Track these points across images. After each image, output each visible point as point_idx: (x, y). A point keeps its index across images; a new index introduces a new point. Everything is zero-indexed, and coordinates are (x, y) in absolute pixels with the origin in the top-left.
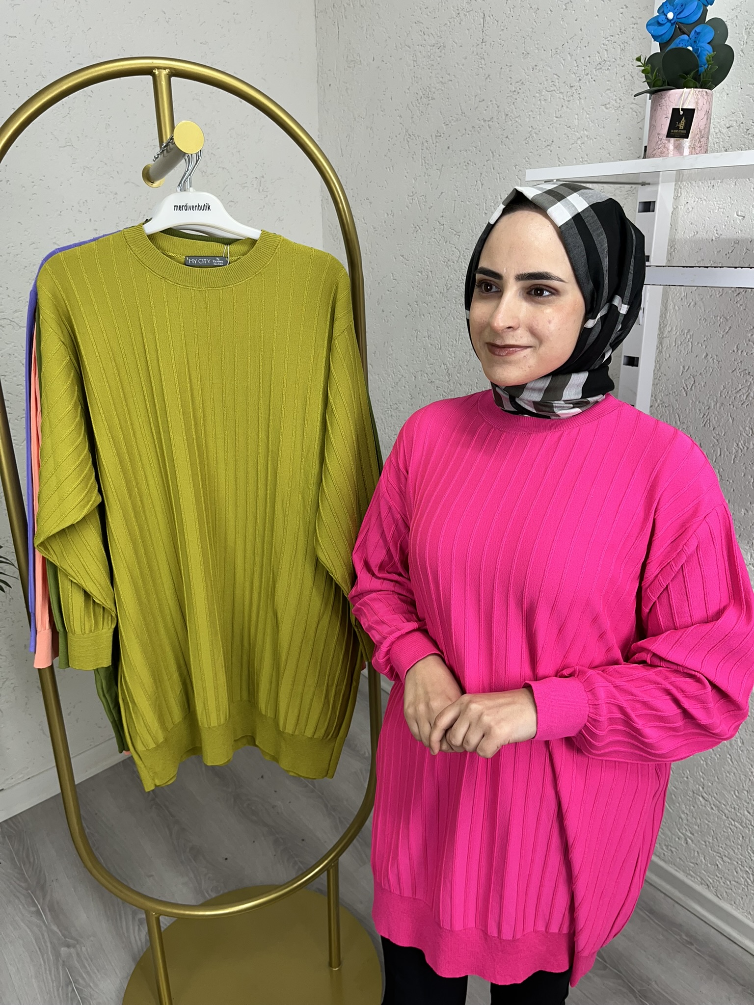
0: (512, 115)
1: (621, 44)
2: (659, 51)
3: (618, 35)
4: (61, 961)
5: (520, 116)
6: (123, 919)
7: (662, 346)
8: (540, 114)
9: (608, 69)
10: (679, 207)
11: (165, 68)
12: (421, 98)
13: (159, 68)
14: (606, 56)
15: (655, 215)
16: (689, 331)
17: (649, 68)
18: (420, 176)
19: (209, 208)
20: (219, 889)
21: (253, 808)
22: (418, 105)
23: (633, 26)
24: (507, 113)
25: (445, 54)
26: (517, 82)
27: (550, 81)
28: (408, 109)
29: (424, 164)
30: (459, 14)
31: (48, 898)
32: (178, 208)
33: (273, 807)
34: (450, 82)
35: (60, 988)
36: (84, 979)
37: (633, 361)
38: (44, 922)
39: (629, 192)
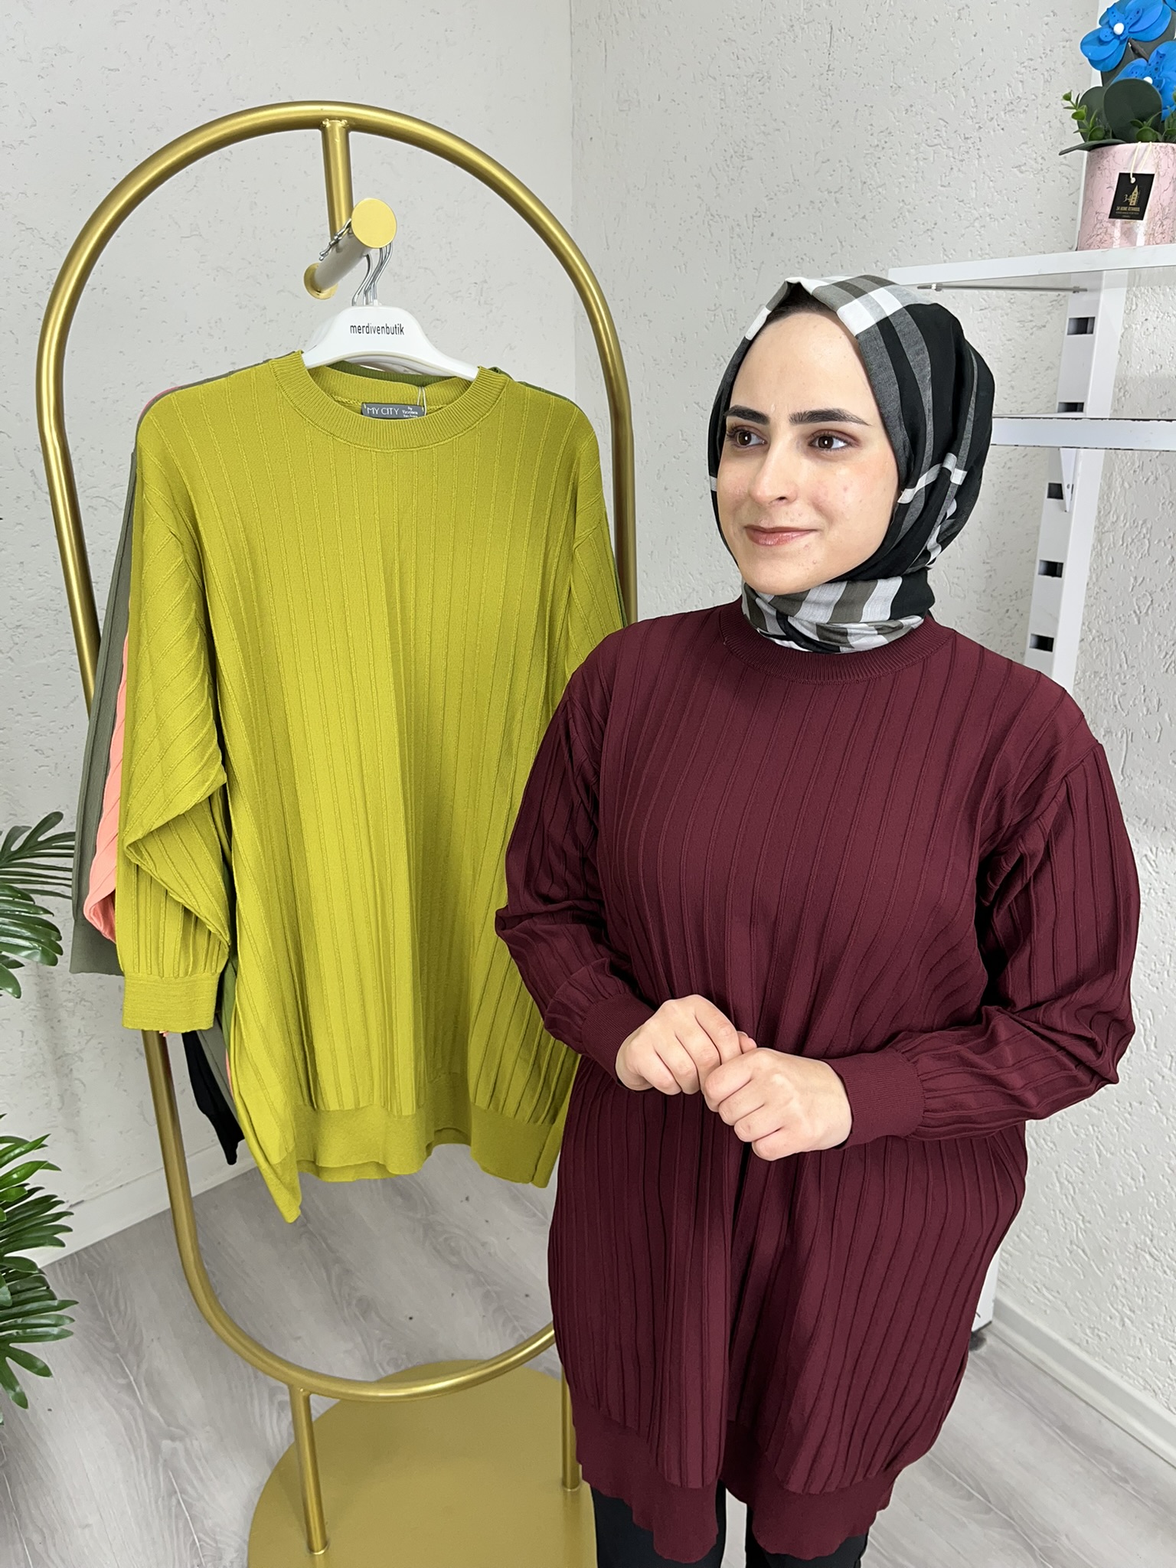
0: (873, 183)
1: (1046, 73)
2: (1101, 85)
3: (1041, 58)
4: (161, 1461)
5: (885, 184)
6: (256, 1402)
7: (1101, 546)
8: (917, 182)
9: (1024, 111)
10: (1134, 326)
11: (340, 119)
12: (732, 157)
13: (331, 118)
14: (1021, 90)
15: (1094, 338)
16: (1145, 522)
17: (1083, 111)
18: (727, 279)
19: (401, 331)
20: (400, 1362)
21: (453, 1244)
22: (727, 168)
23: (1064, 43)
24: (864, 180)
25: (769, 89)
26: (882, 132)
27: (933, 130)
28: (710, 174)
29: (733, 260)
30: (792, 26)
31: (144, 1366)
32: (358, 329)
33: (484, 1244)
34: (777, 132)
35: (160, 1499)
36: (194, 1487)
37: (1053, 569)
38: (138, 1402)
39: (1054, 303)
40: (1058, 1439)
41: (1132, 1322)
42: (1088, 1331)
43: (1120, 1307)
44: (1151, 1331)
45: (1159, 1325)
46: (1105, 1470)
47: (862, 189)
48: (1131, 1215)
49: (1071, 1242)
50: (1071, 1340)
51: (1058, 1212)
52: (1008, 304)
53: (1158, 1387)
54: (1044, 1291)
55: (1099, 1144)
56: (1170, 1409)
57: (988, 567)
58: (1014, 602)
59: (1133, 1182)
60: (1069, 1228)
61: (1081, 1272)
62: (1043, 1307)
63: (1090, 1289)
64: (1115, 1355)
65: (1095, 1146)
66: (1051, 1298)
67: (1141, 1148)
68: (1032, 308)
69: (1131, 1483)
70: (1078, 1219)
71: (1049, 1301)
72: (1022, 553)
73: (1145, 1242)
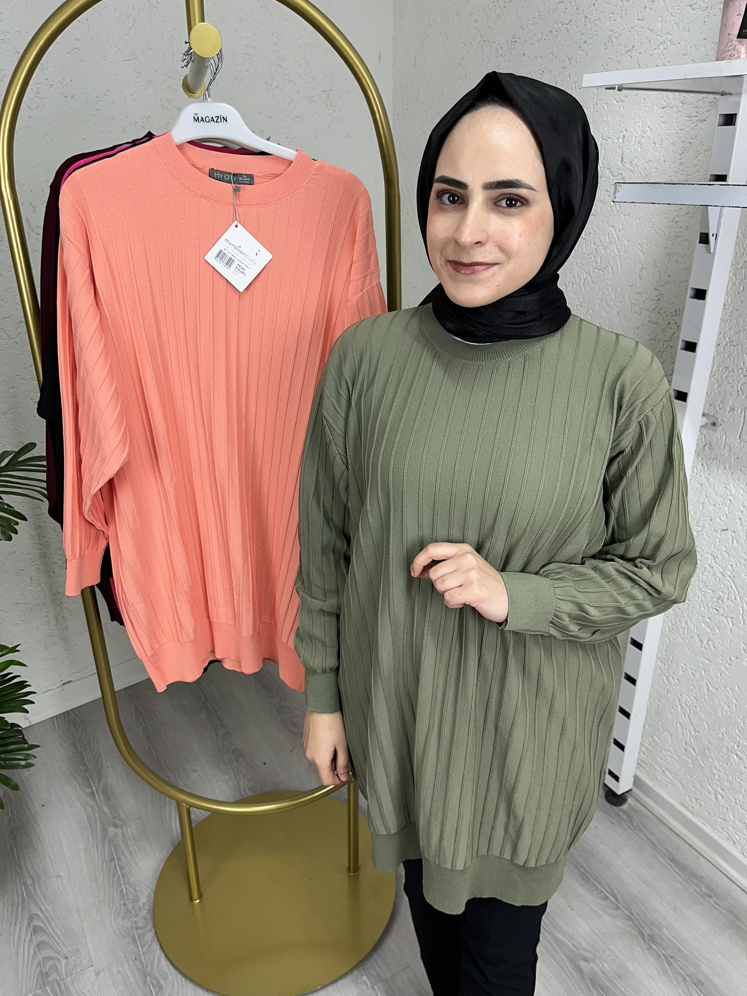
0: (591, 17)
4: (107, 840)
5: (600, 18)
7: (736, 278)
8: (621, 17)
15: (735, 130)
21: (293, 720)
24: (586, 15)
35: (105, 863)
36: (126, 857)
37: (700, 294)
38: (97, 803)
39: (712, 104)
40: (668, 866)
41: (722, 797)
42: (694, 800)
43: (715, 787)
44: (734, 804)
45: (739, 800)
46: (697, 889)
47: (585, 22)
48: (726, 728)
49: (686, 744)
50: (683, 805)
51: (678, 724)
52: (681, 104)
53: (736, 839)
54: (667, 773)
55: (708, 682)
56: (743, 854)
57: (657, 292)
58: (674, 317)
59: (728, 708)
60: (685, 735)
61: (691, 763)
62: (666, 783)
63: (696, 774)
64: (710, 817)
65: (705, 684)
66: (671, 778)
67: (735, 687)
68: (697, 107)
69: (714, 899)
70: (691, 729)
71: (670, 779)
72: (681, 282)
73: (734, 746)
